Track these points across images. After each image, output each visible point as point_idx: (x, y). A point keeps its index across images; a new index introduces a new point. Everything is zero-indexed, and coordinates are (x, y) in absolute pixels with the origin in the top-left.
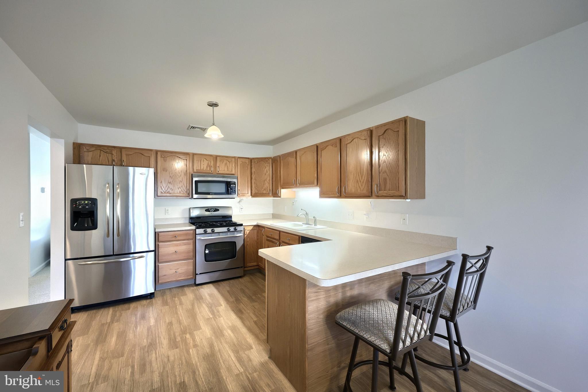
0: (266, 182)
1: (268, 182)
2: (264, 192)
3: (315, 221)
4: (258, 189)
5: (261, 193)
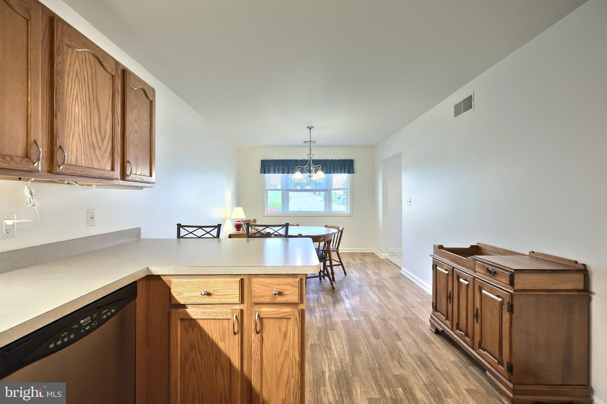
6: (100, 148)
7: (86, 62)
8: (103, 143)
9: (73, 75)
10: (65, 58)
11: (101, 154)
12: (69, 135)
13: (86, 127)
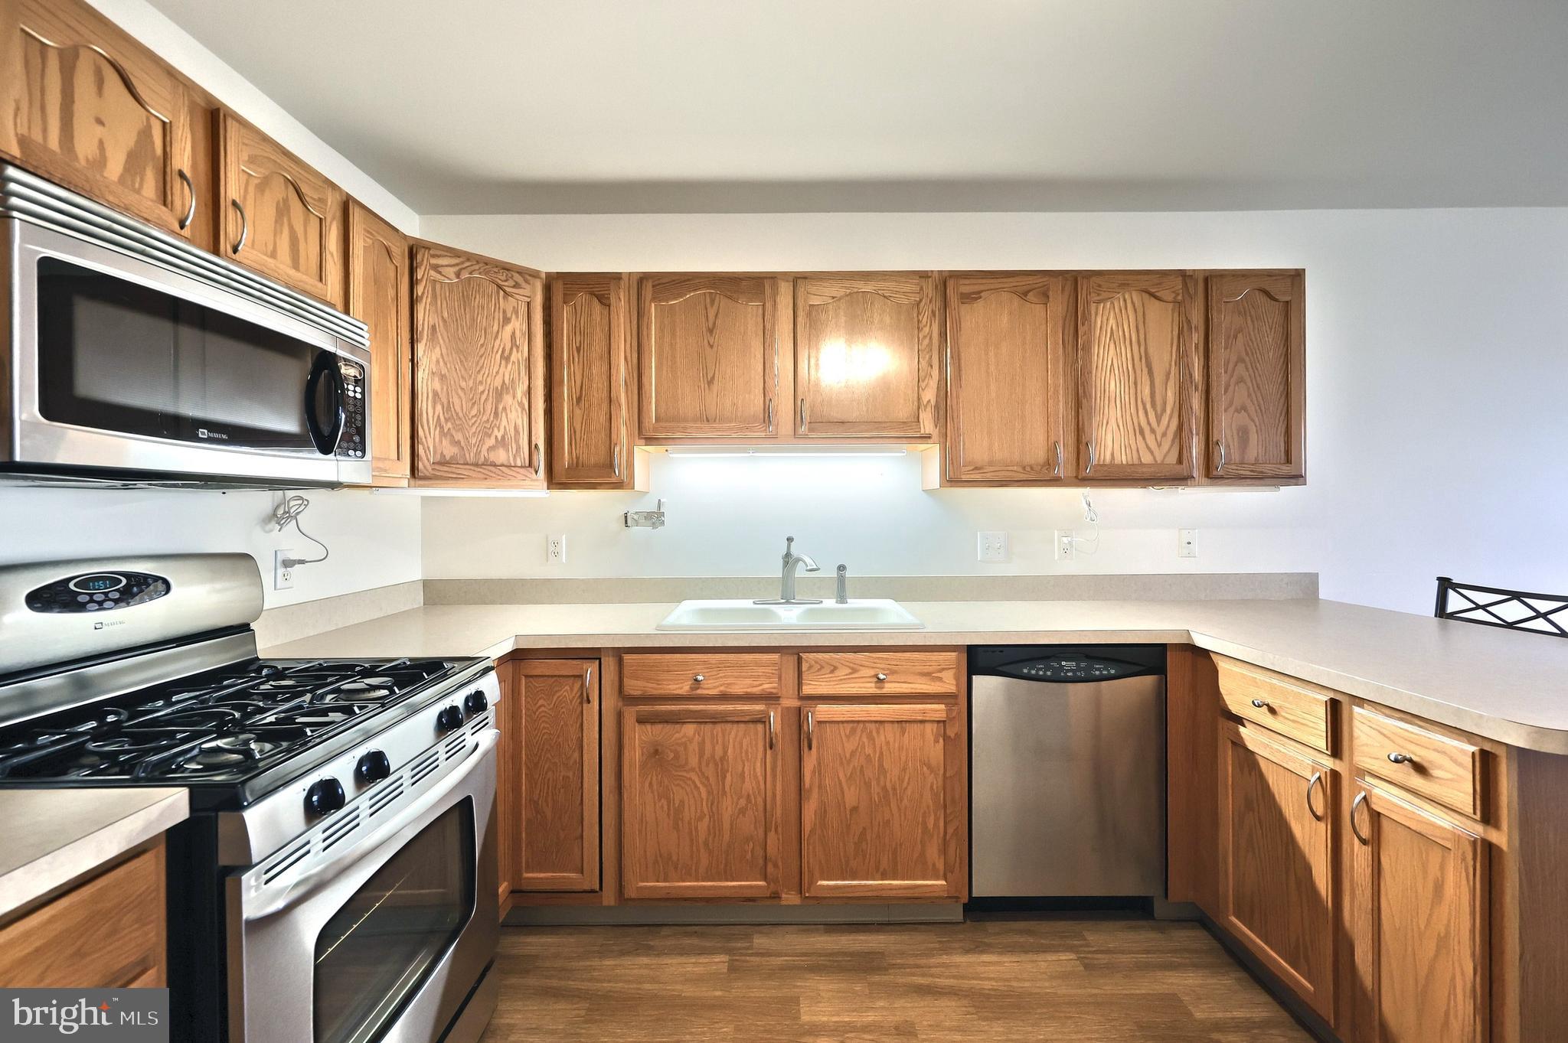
0: (508, 399)
1: (521, 404)
2: (501, 456)
3: (841, 581)
4: (458, 436)
5: (482, 459)
6: (1153, 431)
7: (1126, 309)
8: (1159, 422)
9: (1105, 339)
10: (1093, 325)
11: (1156, 439)
12: (1100, 425)
13: (1128, 406)
